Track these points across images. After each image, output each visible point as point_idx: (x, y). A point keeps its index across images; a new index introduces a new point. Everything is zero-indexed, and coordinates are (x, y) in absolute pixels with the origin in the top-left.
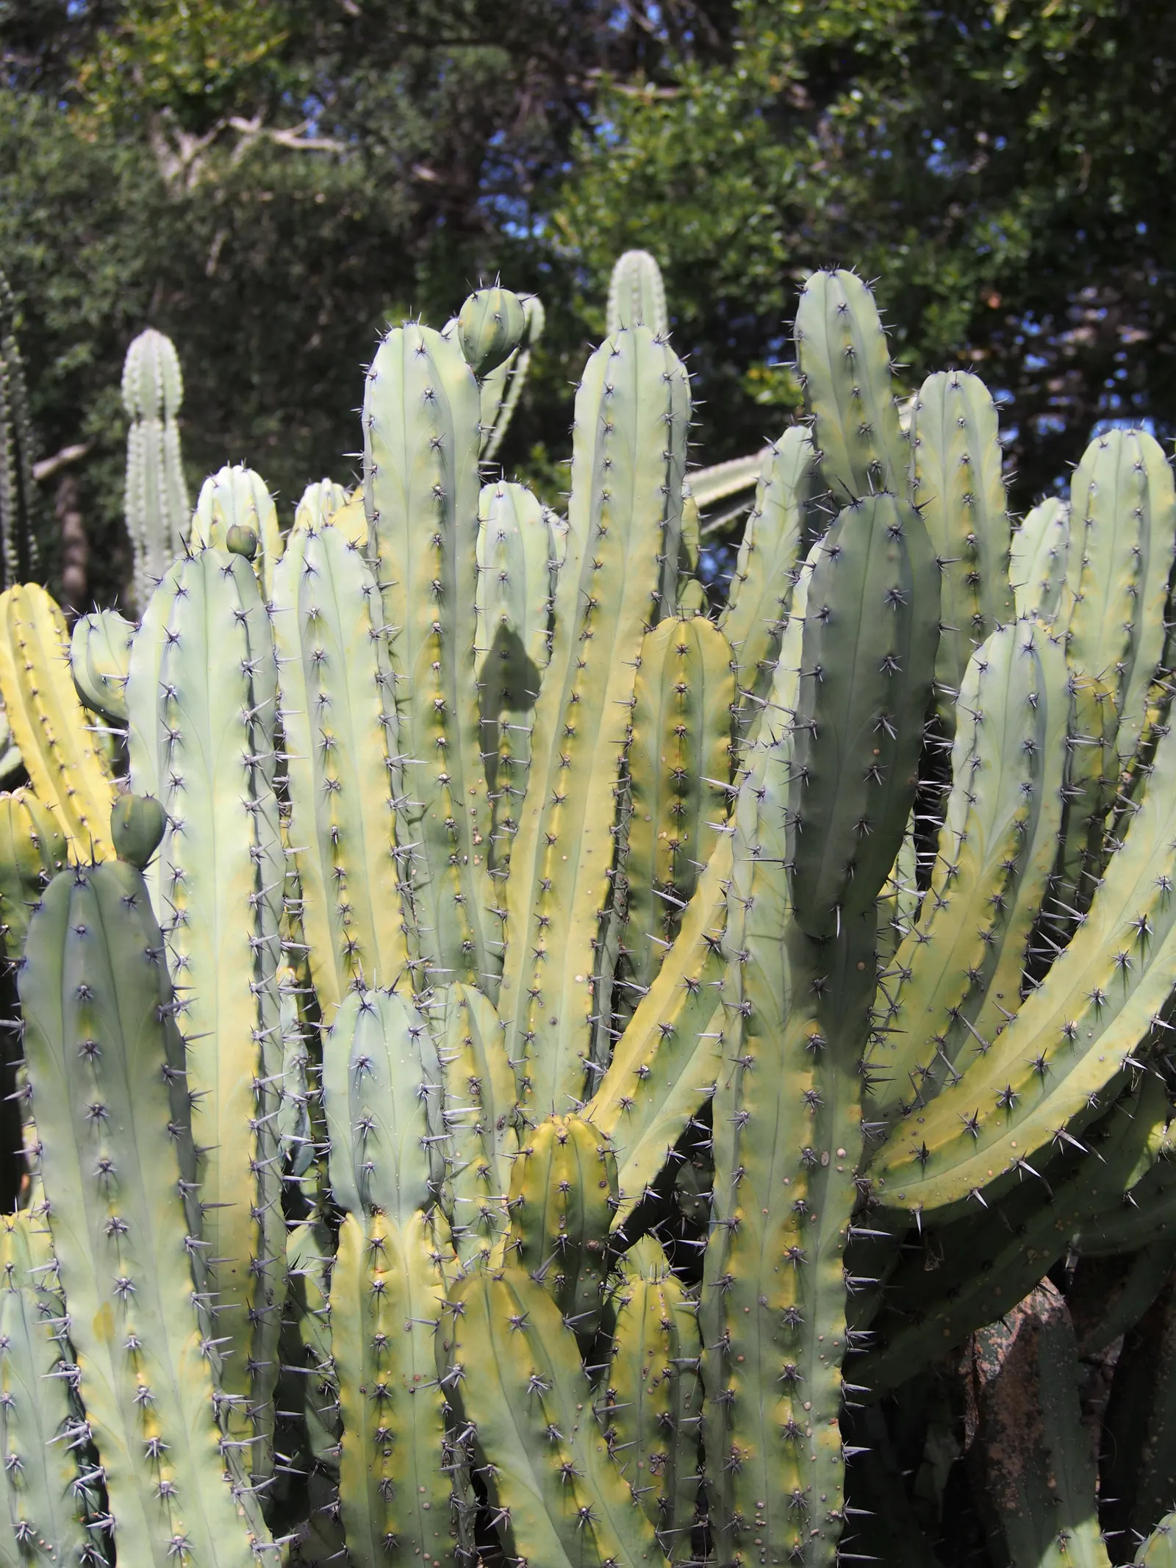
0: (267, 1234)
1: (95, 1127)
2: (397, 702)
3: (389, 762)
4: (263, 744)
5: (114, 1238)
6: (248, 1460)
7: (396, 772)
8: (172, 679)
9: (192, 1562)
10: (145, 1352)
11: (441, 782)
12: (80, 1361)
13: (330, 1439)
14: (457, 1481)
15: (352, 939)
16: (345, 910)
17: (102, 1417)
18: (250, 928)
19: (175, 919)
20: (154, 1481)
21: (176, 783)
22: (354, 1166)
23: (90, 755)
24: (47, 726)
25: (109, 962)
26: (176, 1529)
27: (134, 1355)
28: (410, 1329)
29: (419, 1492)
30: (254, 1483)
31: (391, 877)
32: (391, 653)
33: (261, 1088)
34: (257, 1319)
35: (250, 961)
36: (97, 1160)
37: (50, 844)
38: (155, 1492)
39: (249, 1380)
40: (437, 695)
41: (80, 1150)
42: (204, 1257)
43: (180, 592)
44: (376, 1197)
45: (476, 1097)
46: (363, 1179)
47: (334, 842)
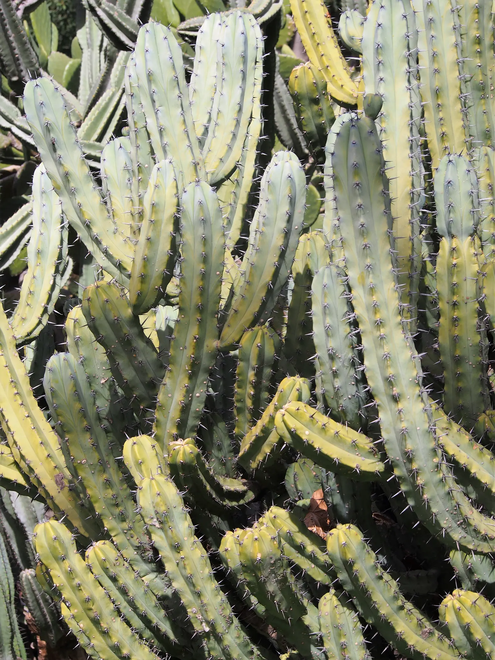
0: (415, 246)
1: (359, 211)
2: (461, 35)
3: (458, 61)
4: (413, 63)
5: (365, 249)
6: (409, 327)
7: (460, 64)
8: (380, 40)
9: (391, 361)
10: (376, 289)
11: (478, 67)
12: (352, 292)
13: (435, 320)
14: (482, 336)
15: (444, 131)
16: (441, 119)
17: (360, 311)
18: (408, 134)
19: (381, 130)
20: (378, 334)
21: (381, 79)
22: (445, 220)
23: (330, 38)
24: (312, 26)
25: (364, 153)
26: (385, 350)
27: (372, 290)
28: (465, 280)
29: (468, 340)
30: (412, 335)
31: (459, 106)
32: (459, 15)
33: (413, 193)
34: (412, 277)
35: (408, 146)
36: (360, 223)
37: (320, 85)
38: (378, 337)
39: (409, 298)
40: (477, 32)
41: (353, 219)
42: (395, 256)
43: (382, 7)
44: (453, 232)
45: (490, 191)
46: (449, 225)
47: (437, 93)
